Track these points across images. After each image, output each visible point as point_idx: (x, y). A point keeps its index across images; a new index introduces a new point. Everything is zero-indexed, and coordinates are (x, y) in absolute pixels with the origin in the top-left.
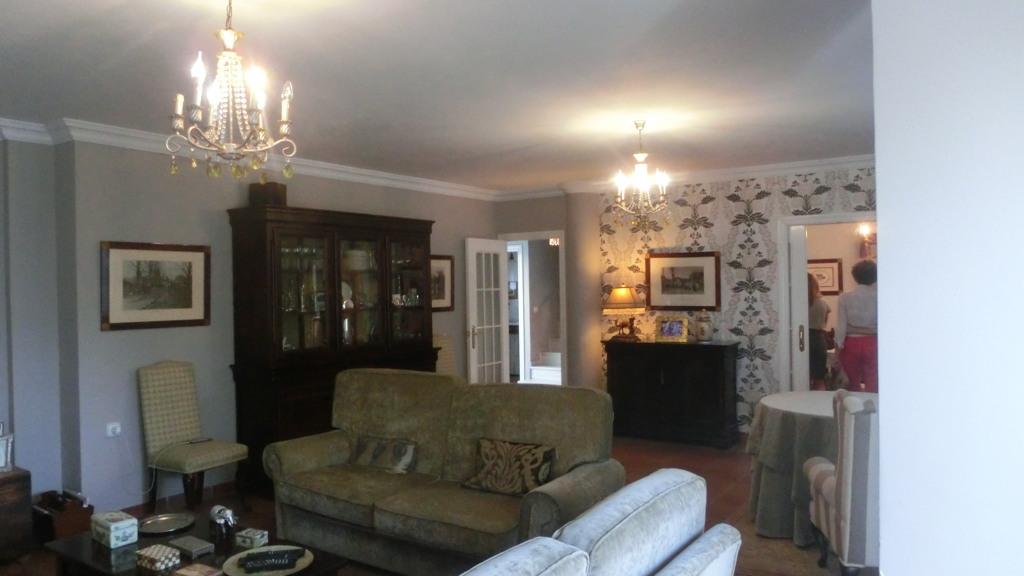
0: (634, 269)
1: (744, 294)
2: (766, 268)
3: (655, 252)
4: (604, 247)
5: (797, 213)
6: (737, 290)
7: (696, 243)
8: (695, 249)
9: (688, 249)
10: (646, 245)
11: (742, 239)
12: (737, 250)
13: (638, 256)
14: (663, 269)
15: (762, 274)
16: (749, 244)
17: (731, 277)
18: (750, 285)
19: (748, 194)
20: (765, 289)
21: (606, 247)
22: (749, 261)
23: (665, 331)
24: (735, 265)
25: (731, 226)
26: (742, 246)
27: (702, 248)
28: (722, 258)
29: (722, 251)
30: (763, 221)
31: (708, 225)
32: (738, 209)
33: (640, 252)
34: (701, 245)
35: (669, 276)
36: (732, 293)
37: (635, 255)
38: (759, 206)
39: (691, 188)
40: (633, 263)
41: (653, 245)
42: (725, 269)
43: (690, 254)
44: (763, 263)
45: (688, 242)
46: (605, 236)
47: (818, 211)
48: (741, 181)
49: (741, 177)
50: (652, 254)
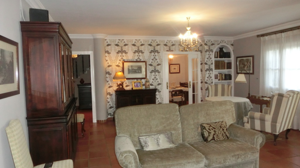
0: (118, 66)
1: (153, 74)
2: (159, 66)
3: (125, 61)
4: (106, 58)
5: (167, 51)
6: (151, 72)
7: (139, 58)
8: (139, 60)
9: (136, 60)
10: (122, 58)
11: (152, 57)
12: (151, 61)
13: (119, 62)
14: (129, 66)
15: (158, 68)
16: (155, 59)
17: (150, 69)
18: (155, 71)
19: (154, 44)
20: (159, 72)
21: (107, 58)
22: (155, 64)
23: (135, 86)
24: (151, 65)
25: (149, 53)
26: (153, 60)
27: (140, 60)
28: (147, 63)
29: (147, 60)
30: (158, 53)
31: (142, 53)
32: (151, 48)
33: (120, 60)
34: (141, 59)
35: (130, 68)
36: (150, 73)
37: (118, 61)
38: (157, 48)
39: (137, 41)
40: (117, 64)
41: (125, 58)
42: (148, 66)
43: (137, 62)
44: (158, 65)
45: (136, 58)
46: (107, 54)
47: (172, 51)
48: (152, 40)
49: (152, 39)
50: (124, 61)
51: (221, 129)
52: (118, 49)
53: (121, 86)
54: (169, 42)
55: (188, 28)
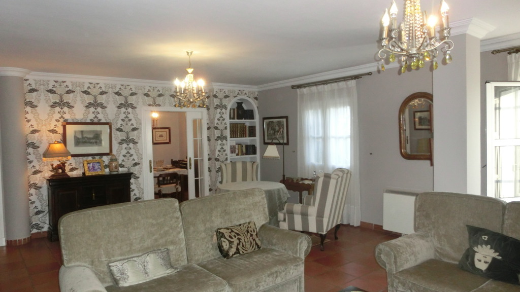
0: (53, 131)
1: (125, 145)
2: (136, 132)
3: (69, 121)
4: (27, 116)
5: (150, 105)
6: (120, 143)
7: (96, 117)
8: (96, 120)
9: (91, 120)
10: (62, 117)
11: (123, 116)
12: (120, 122)
13: (57, 123)
14: (75, 132)
15: (133, 135)
16: (127, 119)
17: (118, 136)
18: (128, 141)
19: (126, 93)
20: (135, 143)
21: (29, 116)
22: (127, 128)
23: (90, 169)
24: (120, 130)
25: (116, 109)
26: (123, 120)
27: (100, 120)
28: (113, 126)
29: (112, 122)
30: (134, 108)
31: (103, 107)
32: (120, 100)
33: (58, 121)
34: (100, 118)
35: (80, 136)
36: (118, 145)
37: (54, 123)
38: (132, 100)
39: (93, 85)
40: (52, 127)
41: (67, 117)
42: (114, 131)
43: (92, 123)
44: (134, 129)
45: (91, 117)
46: (28, 109)
47: (159, 105)
48: (122, 85)
49: (123, 83)
50: (67, 123)
51: (249, 234)
52: (54, 98)
53: (60, 171)
54: (154, 90)
55: (190, 70)
